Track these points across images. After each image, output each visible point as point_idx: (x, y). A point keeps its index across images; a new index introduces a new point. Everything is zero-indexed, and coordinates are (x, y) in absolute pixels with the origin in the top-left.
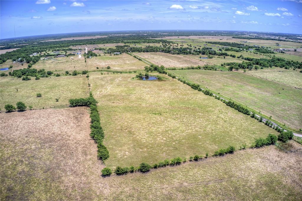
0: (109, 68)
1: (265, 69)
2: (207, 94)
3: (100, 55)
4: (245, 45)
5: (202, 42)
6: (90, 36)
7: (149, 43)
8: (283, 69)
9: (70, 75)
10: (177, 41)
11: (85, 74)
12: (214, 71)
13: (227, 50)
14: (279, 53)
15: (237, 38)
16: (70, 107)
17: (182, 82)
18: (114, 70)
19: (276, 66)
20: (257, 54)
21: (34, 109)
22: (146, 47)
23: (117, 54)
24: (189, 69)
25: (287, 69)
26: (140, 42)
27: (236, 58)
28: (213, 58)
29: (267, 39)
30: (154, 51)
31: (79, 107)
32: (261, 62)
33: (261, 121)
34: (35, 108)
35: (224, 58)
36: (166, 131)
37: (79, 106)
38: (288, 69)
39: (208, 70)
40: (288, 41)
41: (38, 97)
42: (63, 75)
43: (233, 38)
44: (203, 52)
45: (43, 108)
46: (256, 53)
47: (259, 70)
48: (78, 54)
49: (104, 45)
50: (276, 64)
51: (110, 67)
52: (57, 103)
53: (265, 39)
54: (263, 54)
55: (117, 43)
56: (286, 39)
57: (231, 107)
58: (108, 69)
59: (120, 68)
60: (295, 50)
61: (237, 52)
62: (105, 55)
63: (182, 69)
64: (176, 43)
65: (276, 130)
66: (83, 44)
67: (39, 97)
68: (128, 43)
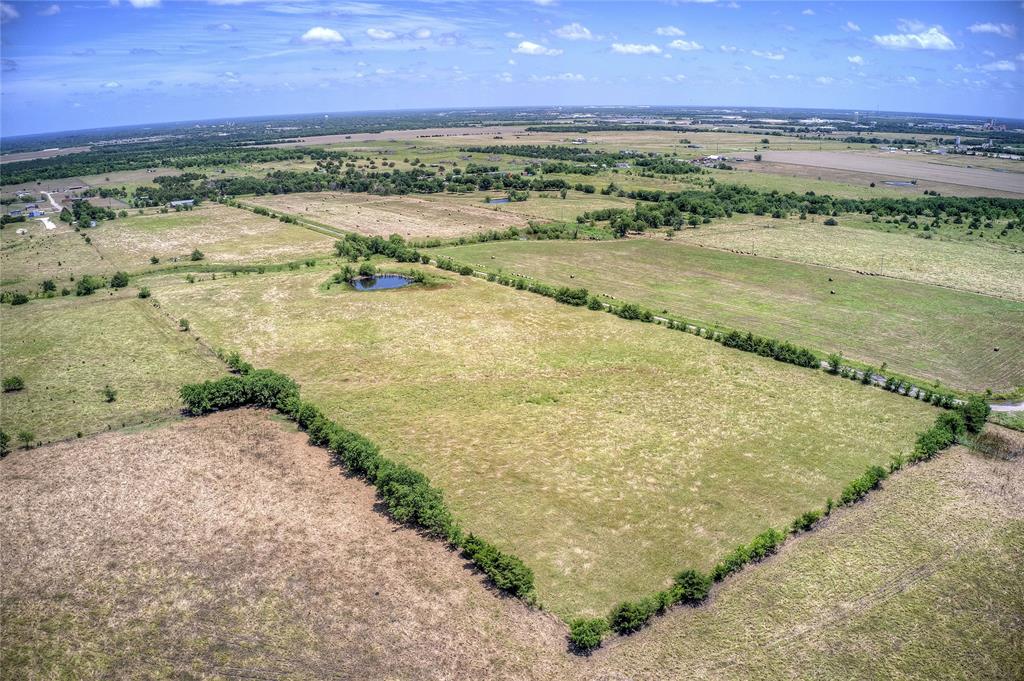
0: (197, 257)
1: (717, 224)
2: (631, 318)
3: (124, 215)
4: (593, 152)
5: (446, 149)
6: (23, 151)
7: (265, 161)
8: (768, 219)
9: (65, 293)
10: (360, 151)
11: (123, 286)
12: (572, 242)
13: (551, 171)
14: (715, 170)
15: (541, 130)
16: (188, 413)
17: (507, 284)
18: (220, 261)
19: (741, 211)
20: (652, 176)
21: (40, 444)
22: (269, 175)
23: (186, 208)
24: (483, 240)
25: (778, 217)
26: (233, 161)
27: (597, 194)
28: (529, 201)
29: (638, 129)
30: (310, 189)
31: (225, 412)
32: (694, 201)
33: (866, 382)
34: (44, 440)
35: (564, 196)
36: (628, 453)
37: (222, 408)
38: (784, 217)
39: (550, 238)
40: (707, 131)
41: (7, 391)
42: (37, 298)
43: (529, 130)
44: (480, 181)
45: (79, 435)
46: (648, 176)
47: (703, 229)
48: (32, 215)
49: (107, 180)
50: (742, 205)
51: (202, 255)
52: (116, 406)
53: (634, 130)
54: (670, 176)
55: (149, 167)
56: (693, 123)
57: (746, 350)
58: (196, 263)
59: (241, 254)
60: (758, 159)
61: (587, 177)
62: (141, 212)
63: (462, 242)
64: (362, 158)
65: (927, 400)
66: (25, 181)
67: (13, 390)
68: (190, 165)
